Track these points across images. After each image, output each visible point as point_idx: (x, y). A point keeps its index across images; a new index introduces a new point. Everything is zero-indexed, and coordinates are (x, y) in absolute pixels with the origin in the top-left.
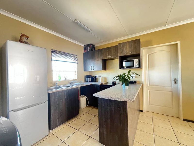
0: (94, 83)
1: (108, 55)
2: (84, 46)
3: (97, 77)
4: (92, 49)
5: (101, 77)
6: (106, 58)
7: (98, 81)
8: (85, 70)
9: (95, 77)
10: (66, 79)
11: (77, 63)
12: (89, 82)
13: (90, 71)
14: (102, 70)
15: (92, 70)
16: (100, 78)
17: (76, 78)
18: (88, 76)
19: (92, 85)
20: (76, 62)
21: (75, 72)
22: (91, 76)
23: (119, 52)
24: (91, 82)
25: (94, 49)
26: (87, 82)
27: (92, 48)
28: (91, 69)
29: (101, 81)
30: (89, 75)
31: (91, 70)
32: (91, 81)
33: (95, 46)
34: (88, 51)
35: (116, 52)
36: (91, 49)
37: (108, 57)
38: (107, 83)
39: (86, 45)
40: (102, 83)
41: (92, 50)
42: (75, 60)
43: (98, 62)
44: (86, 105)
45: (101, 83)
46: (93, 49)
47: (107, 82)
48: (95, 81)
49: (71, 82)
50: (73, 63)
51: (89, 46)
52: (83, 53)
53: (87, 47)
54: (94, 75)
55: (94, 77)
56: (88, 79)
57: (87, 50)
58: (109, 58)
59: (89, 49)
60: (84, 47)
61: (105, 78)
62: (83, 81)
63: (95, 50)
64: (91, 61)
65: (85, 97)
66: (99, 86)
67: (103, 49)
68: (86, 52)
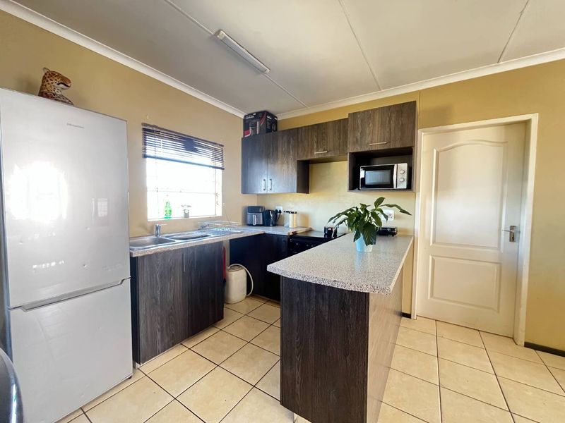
0: (270, 230)
1: (315, 147)
2: (245, 116)
3: (280, 212)
4: (268, 127)
5: (292, 213)
6: (309, 157)
7: (283, 225)
8: (246, 189)
9: (276, 212)
10: (186, 215)
11: (222, 169)
12: (257, 225)
13: (259, 192)
14: (297, 192)
15: (265, 192)
16: (291, 215)
17: (219, 213)
18: (253, 210)
19: (265, 234)
20: (219, 164)
21: (216, 194)
22: (262, 207)
23: (350, 139)
24: (263, 225)
25: (274, 128)
26: (251, 225)
27: (268, 123)
28: (263, 188)
29: (290, 226)
30: (256, 205)
31: (263, 192)
32: (261, 223)
33: (279, 118)
34: (258, 133)
35: (340, 139)
36: (267, 129)
37: (317, 154)
38: (311, 230)
39: (252, 114)
40: (295, 230)
41: (269, 131)
42: (215, 158)
43: (285, 166)
44: (245, 293)
45: (290, 231)
46: (271, 126)
47: (310, 227)
48: (275, 225)
49: (203, 225)
50: (210, 166)
51: (260, 119)
52: (242, 139)
53: (254, 121)
54: (272, 205)
55: (273, 212)
56: (254, 216)
57: (255, 130)
58: (320, 156)
59: (260, 128)
60: (245, 120)
61: (305, 217)
62: (240, 221)
63: (276, 130)
64: (264, 163)
65: (242, 268)
66: (286, 240)
67: (303, 129)
68: (249, 135)
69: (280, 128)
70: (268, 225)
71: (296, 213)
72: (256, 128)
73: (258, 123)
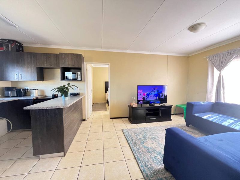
0: (22, 98)
1: (46, 62)
3: (28, 89)
4: (17, 49)
5: (35, 90)
6: (43, 66)
7: (30, 96)
9: (25, 90)
12: (12, 97)
13: (13, 80)
14: (37, 80)
15: (17, 80)
16: (34, 90)
18: (9, 89)
19: (19, 100)
22: (15, 88)
23: (61, 62)
24: (17, 96)
25: (21, 49)
26: (8, 97)
27: (17, 47)
28: (16, 78)
29: (35, 95)
30: (10, 86)
31: (16, 80)
32: (15, 95)
33: (24, 45)
34: (10, 50)
35: (56, 61)
36: (16, 49)
37: (46, 65)
38: (46, 96)
39: (5, 40)
40: (37, 97)
41: (17, 51)
43: (29, 69)
44: (7, 131)
45: (35, 97)
46: (19, 48)
47: (45, 95)
48: (24, 96)
51: (12, 44)
53: (7, 44)
54: (22, 86)
55: (23, 90)
56: (10, 92)
57: (7, 48)
58: (48, 67)
59: (12, 48)
61: (42, 91)
63: (23, 51)
64: (16, 66)
65: (3, 119)
66: (33, 101)
67: (39, 54)
68: (3, 50)
69: (25, 51)
70: (20, 96)
71: (37, 89)
72: (9, 48)
73: (10, 45)
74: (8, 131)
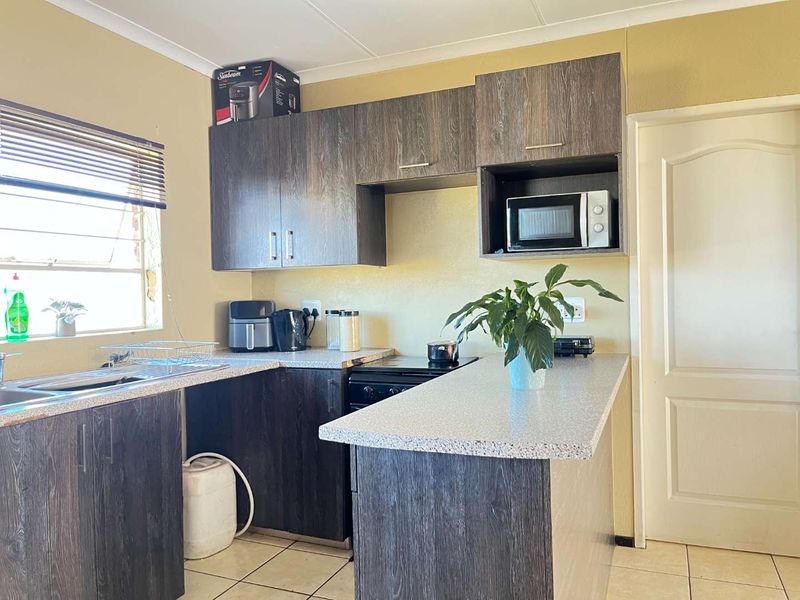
0: (293, 360)
1: (400, 151)
2: (217, 72)
3: (315, 313)
4: (279, 102)
5: (349, 314)
6: (386, 178)
7: (325, 346)
8: (221, 259)
9: (304, 315)
10: (68, 328)
11: (162, 206)
12: (257, 350)
13: (261, 265)
14: (359, 263)
15: (276, 264)
16: (343, 319)
17: (156, 320)
18: (243, 310)
19: (281, 369)
20: (152, 194)
21: (146, 273)
22: (266, 304)
23: (482, 135)
24: (273, 349)
25: (292, 103)
26: (242, 350)
27: (278, 92)
28: (271, 254)
29: (344, 346)
30: (250, 299)
31: (271, 264)
32: (268, 343)
33: (305, 80)
34: (252, 116)
35: (457, 134)
36: (275, 104)
37: (404, 169)
38: (394, 355)
39: (235, 68)
40: (355, 357)
41: (280, 111)
42: (138, 178)
43: (327, 199)
44: (234, 526)
45: (347, 359)
46: (285, 99)
47: (392, 346)
48: (303, 347)
49: (116, 354)
50: (125, 200)
51: (259, 81)
52: (210, 129)
53: (242, 85)
54: (290, 297)
55: (297, 313)
56: (250, 328)
57: (243, 107)
58: (413, 175)
59: (258, 103)
60: (215, 82)
61: (380, 325)
62: (210, 342)
63: (298, 109)
64: (271, 186)
65: (224, 463)
66: (339, 381)
67: (369, 107)
68: (229, 120)
69: (309, 104)
70: (286, 349)
71: (357, 313)
72: (248, 103)
73: (251, 88)
74: (238, 530)
